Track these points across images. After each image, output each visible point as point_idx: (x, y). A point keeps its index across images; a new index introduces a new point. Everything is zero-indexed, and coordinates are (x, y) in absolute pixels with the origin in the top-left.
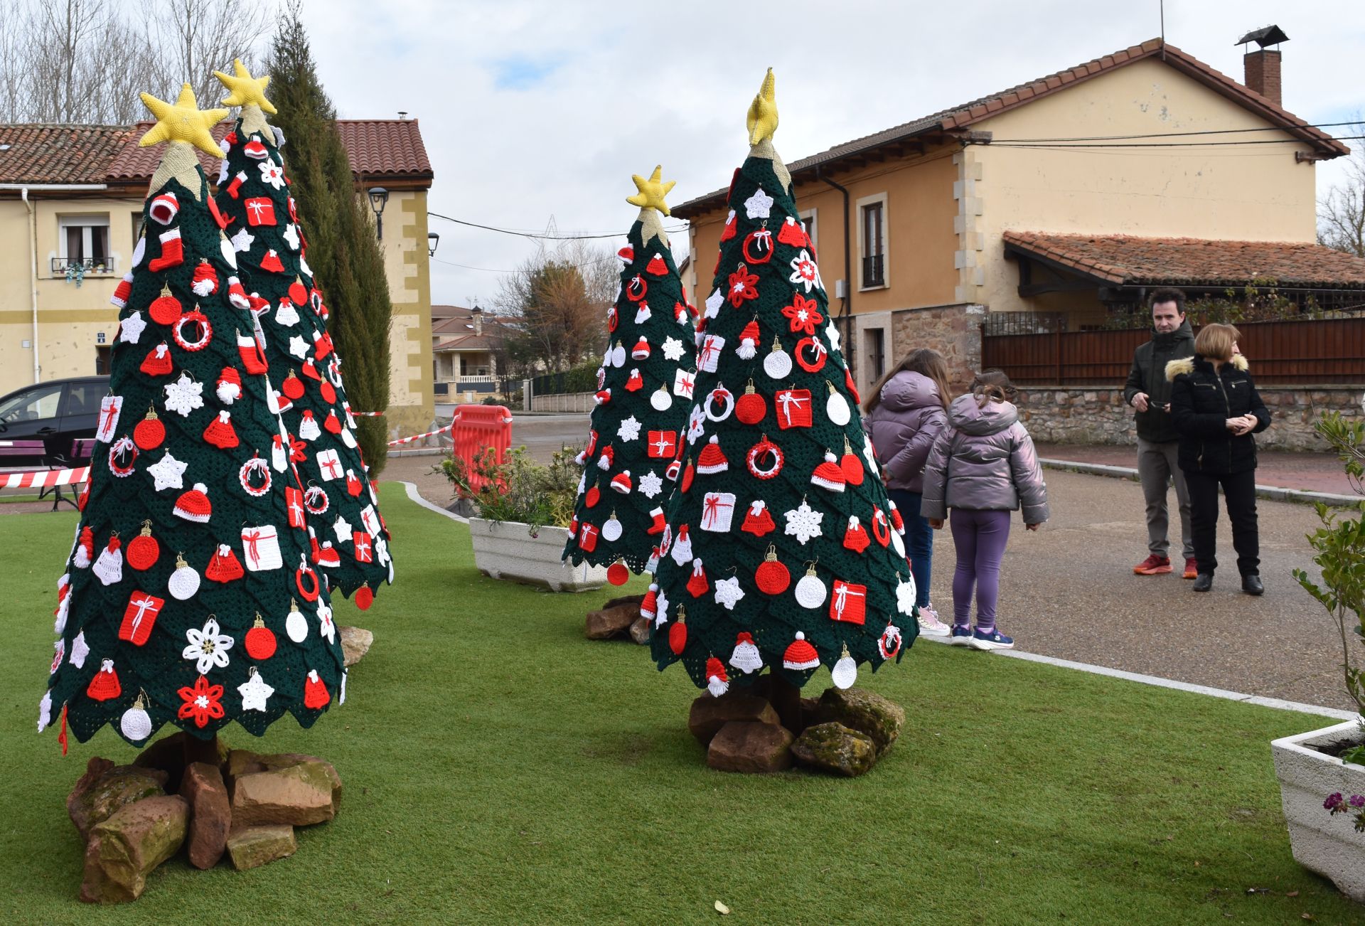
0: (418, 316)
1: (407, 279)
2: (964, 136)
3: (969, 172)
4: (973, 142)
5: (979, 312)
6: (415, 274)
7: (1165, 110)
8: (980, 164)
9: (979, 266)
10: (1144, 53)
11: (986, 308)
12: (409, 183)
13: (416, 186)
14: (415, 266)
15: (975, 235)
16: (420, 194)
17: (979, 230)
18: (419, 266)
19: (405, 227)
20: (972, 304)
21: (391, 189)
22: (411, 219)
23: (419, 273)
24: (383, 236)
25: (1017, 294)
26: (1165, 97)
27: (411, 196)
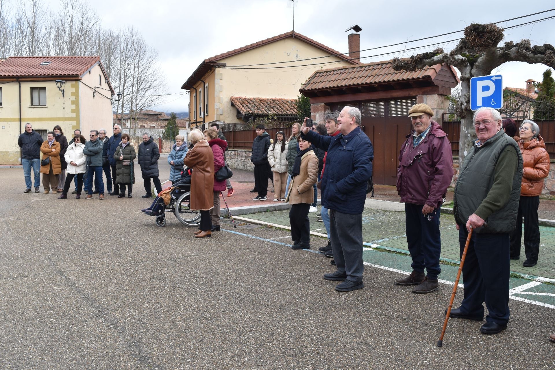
0: (75, 122)
1: (72, 109)
2: (215, 64)
3: (217, 76)
4: (219, 66)
5: (221, 123)
6: (75, 108)
7: (297, 55)
8: (222, 74)
9: (221, 108)
10: (286, 36)
11: (224, 122)
12: (71, 78)
13: (75, 79)
14: (75, 105)
15: (219, 98)
16: (77, 82)
17: (221, 96)
18: (76, 105)
19: (72, 93)
20: (219, 121)
21: (66, 81)
22: (73, 90)
23: (76, 107)
24: (65, 95)
25: (236, 118)
26: (297, 51)
27: (74, 83)
